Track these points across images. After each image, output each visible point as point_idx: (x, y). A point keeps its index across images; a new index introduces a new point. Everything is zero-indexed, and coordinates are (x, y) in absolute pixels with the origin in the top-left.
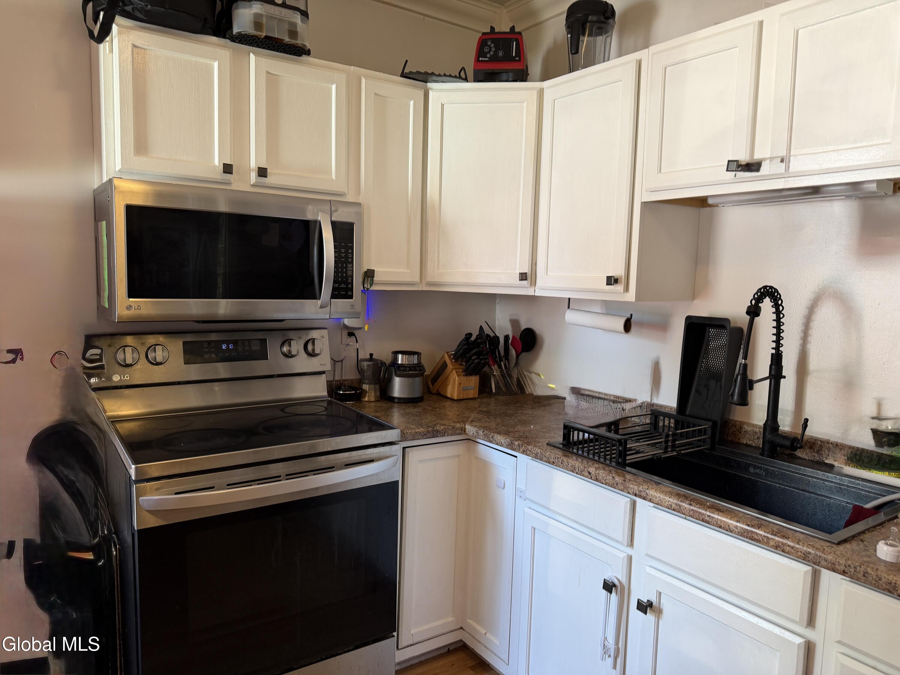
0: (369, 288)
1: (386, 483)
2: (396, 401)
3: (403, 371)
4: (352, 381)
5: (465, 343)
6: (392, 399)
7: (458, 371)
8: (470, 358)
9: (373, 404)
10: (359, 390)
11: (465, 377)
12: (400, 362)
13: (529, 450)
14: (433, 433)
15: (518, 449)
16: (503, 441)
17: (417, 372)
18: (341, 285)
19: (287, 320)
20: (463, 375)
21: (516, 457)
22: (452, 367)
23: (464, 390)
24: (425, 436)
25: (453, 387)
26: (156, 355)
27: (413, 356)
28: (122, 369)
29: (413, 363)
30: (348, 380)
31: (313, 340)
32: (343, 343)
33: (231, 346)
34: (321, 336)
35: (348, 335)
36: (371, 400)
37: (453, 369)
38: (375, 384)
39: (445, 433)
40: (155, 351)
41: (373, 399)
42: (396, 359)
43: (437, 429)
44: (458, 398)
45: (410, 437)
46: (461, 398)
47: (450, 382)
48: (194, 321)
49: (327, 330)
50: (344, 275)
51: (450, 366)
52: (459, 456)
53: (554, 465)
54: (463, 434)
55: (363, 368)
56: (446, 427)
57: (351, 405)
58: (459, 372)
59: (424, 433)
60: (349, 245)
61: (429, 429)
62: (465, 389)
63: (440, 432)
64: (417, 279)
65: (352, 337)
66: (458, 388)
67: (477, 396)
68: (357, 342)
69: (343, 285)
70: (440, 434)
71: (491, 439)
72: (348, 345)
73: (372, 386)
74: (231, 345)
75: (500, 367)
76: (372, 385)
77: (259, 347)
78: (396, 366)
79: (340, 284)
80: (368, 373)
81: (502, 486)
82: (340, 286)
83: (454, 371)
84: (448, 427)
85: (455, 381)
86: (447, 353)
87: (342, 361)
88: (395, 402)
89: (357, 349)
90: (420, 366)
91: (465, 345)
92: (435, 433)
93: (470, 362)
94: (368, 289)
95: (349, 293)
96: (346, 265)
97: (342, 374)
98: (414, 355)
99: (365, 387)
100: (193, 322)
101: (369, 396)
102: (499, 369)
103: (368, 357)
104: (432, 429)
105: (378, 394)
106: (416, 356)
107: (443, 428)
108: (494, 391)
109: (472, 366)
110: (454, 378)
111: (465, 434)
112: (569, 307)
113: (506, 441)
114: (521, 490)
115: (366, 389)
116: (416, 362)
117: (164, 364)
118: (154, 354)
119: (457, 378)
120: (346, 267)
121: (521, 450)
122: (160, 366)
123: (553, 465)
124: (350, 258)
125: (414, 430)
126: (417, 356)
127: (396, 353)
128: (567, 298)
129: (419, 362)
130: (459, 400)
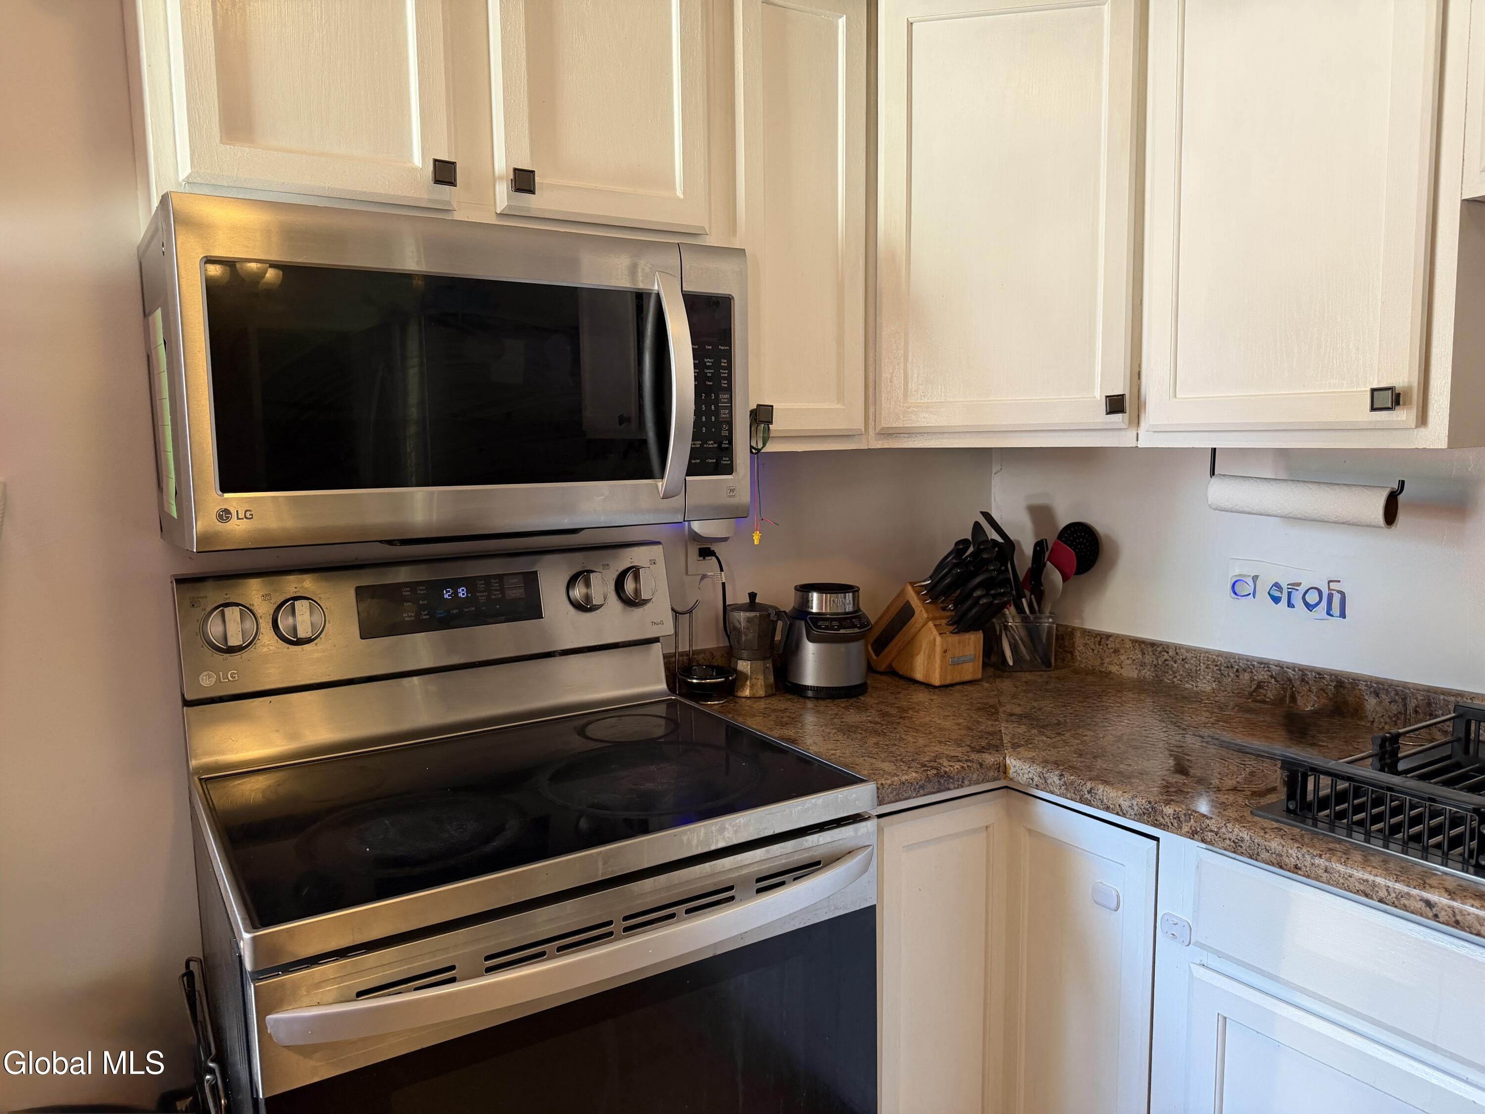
0: (760, 447)
1: (851, 913)
2: (810, 693)
3: (827, 628)
4: (712, 654)
5: (955, 561)
6: (800, 691)
7: (938, 622)
8: (970, 594)
9: (762, 705)
10: (733, 675)
11: (955, 635)
12: (815, 610)
13: (1211, 831)
14: (939, 782)
15: (1176, 825)
16: (1125, 805)
17: (856, 630)
18: (707, 444)
19: (586, 530)
20: (951, 633)
21: (1157, 839)
22: (925, 615)
23: (954, 664)
24: (920, 789)
25: (929, 658)
26: (295, 620)
27: (843, 595)
28: (219, 657)
29: (843, 611)
30: (703, 651)
31: (635, 571)
32: (689, 573)
33: (462, 593)
34: (650, 560)
35: (700, 556)
36: (758, 695)
37: (928, 619)
38: (764, 659)
39: (963, 779)
40: (293, 613)
41: (761, 693)
42: (807, 602)
43: (946, 772)
44: (943, 683)
45: (891, 796)
46: (948, 682)
47: (921, 646)
48: (381, 542)
49: (661, 546)
50: (713, 419)
51: (921, 611)
52: (987, 827)
53: (1300, 872)
54: (999, 779)
55: (738, 626)
56: (965, 765)
57: (716, 707)
58: (940, 625)
59: (920, 783)
60: (722, 348)
61: (929, 773)
62: (957, 663)
63: (953, 778)
64: (859, 424)
65: (707, 558)
66: (942, 661)
67: (979, 676)
68: (722, 570)
69: (711, 442)
70: (953, 783)
71: (1088, 796)
72: (704, 577)
73: (759, 664)
74: (463, 590)
75: (1020, 610)
76: (759, 662)
77: (522, 590)
78: (810, 618)
79: (704, 442)
80: (750, 637)
81: (1114, 905)
82: (705, 446)
83: (931, 624)
84: (969, 764)
85: (935, 644)
86: (912, 584)
87: (690, 612)
88: (809, 698)
89: (723, 584)
90: (859, 617)
91: (955, 566)
92: (942, 781)
93: (969, 603)
94: (759, 450)
95: (725, 461)
96: (717, 396)
97: (690, 641)
98: (845, 593)
99: (744, 666)
100: (378, 543)
101: (752, 687)
102: (1018, 616)
103: (747, 600)
104: (935, 772)
105: (771, 679)
106: (849, 596)
107: (958, 767)
108: (1011, 663)
109: (974, 611)
110: (932, 638)
111: (1005, 778)
112: (1213, 473)
113: (1135, 803)
114: (1176, 921)
115: (745, 670)
116: (850, 608)
117: (315, 642)
118: (290, 620)
119: (938, 639)
120: (717, 401)
121: (1186, 829)
122: (306, 647)
123: (1297, 873)
124: (724, 378)
125: (896, 778)
126: (851, 594)
127: (806, 589)
128: (1209, 448)
129: (856, 609)
130: (945, 687)
